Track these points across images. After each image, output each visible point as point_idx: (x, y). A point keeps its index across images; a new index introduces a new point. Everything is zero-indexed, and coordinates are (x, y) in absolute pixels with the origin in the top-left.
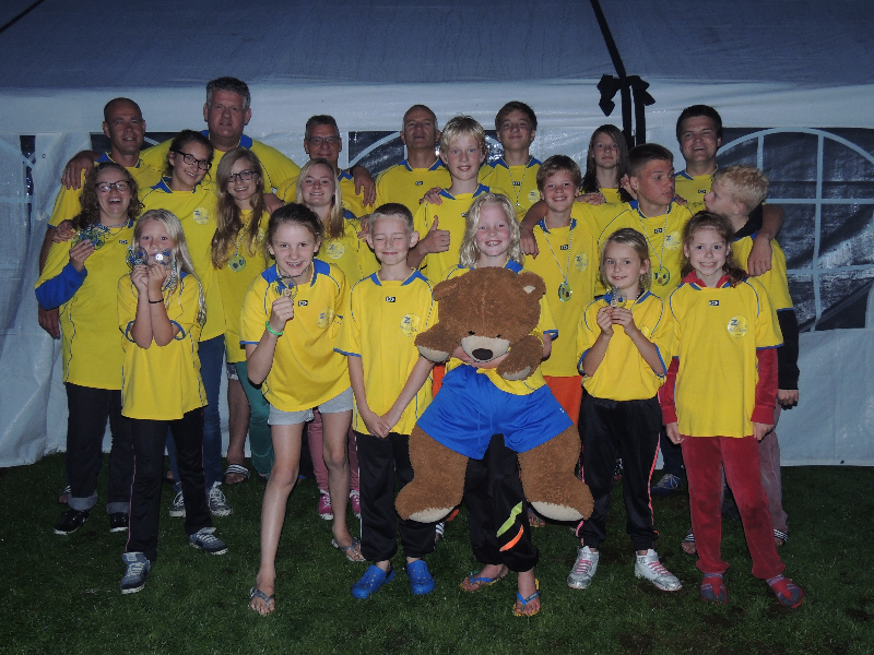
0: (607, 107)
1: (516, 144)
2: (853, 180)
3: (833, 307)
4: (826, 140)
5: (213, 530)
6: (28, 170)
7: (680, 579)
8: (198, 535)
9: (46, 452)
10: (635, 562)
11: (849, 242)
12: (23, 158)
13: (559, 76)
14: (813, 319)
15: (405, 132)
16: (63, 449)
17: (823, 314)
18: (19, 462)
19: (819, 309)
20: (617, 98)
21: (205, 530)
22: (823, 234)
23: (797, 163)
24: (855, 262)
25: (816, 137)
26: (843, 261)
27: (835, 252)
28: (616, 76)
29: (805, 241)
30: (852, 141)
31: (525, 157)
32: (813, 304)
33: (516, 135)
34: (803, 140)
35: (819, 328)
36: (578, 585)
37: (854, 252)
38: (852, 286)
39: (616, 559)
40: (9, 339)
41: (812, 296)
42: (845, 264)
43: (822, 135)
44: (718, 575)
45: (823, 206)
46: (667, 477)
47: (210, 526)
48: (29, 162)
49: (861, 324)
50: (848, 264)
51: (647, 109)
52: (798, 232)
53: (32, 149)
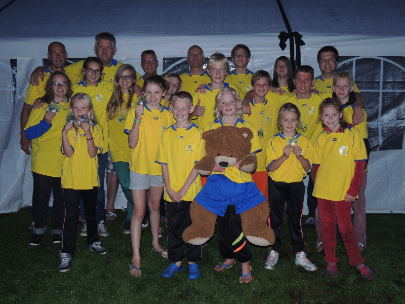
0: (283, 46)
1: (240, 64)
2: (397, 81)
3: (387, 139)
4: (384, 62)
5: (100, 243)
6: (14, 75)
7: (316, 266)
8: (94, 245)
9: (23, 206)
10: (295, 258)
11: (395, 110)
12: (12, 70)
13: (261, 32)
14: (378, 145)
15: (188, 58)
16: (31, 205)
17: (383, 143)
18: (10, 211)
19: (381, 140)
20: (288, 42)
21: (97, 243)
22: (383, 106)
23: (371, 73)
24: (398, 119)
25: (379, 61)
26: (392, 118)
27: (388, 114)
28: (287, 32)
29: (374, 109)
30: (397, 63)
31: (245, 69)
32: (378, 138)
33: (240, 60)
34: (374, 63)
35: (381, 149)
36: (269, 267)
37: (397, 114)
38: (396, 130)
39: (287, 256)
40: (5, 154)
41: (377, 135)
42: (393, 120)
43: (383, 60)
44: (334, 264)
45: (383, 93)
46: (310, 218)
47: (98, 241)
48: (14, 72)
49: (400, 148)
50: (395, 120)
51: (302, 47)
52: (371, 105)
53: (16, 65)
